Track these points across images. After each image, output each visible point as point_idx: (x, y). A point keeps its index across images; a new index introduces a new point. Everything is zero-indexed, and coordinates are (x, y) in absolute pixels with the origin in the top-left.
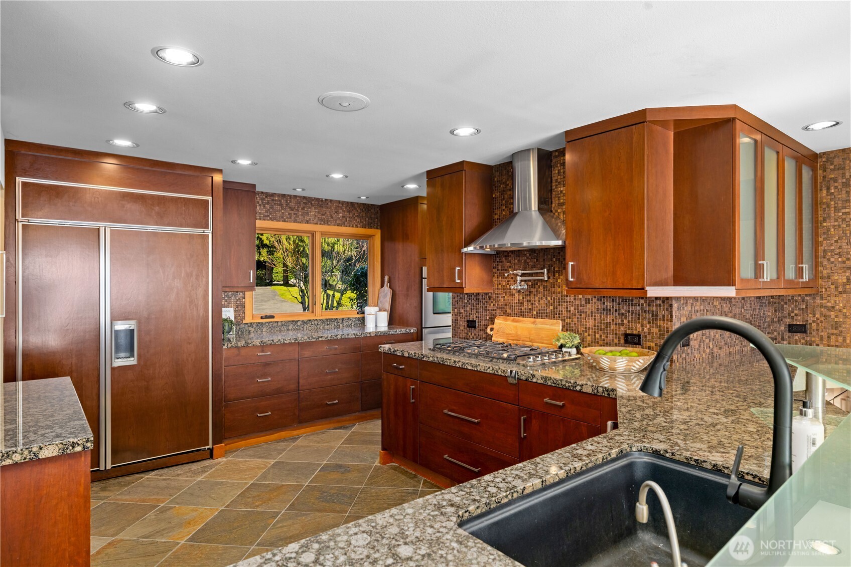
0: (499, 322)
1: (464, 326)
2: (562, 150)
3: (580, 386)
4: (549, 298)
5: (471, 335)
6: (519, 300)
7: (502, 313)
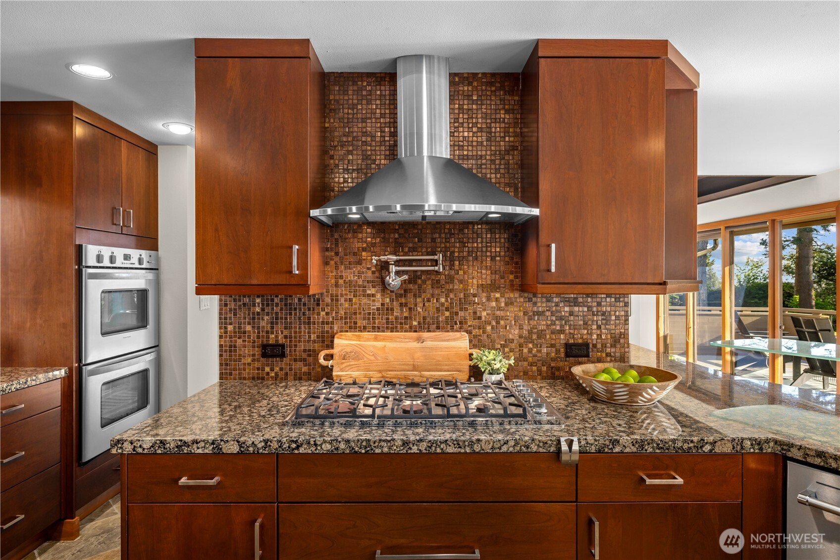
0: (343, 342)
1: (254, 355)
2: (466, 75)
3: (711, 443)
4: (443, 300)
5: (272, 370)
6: (383, 304)
7: (346, 327)
